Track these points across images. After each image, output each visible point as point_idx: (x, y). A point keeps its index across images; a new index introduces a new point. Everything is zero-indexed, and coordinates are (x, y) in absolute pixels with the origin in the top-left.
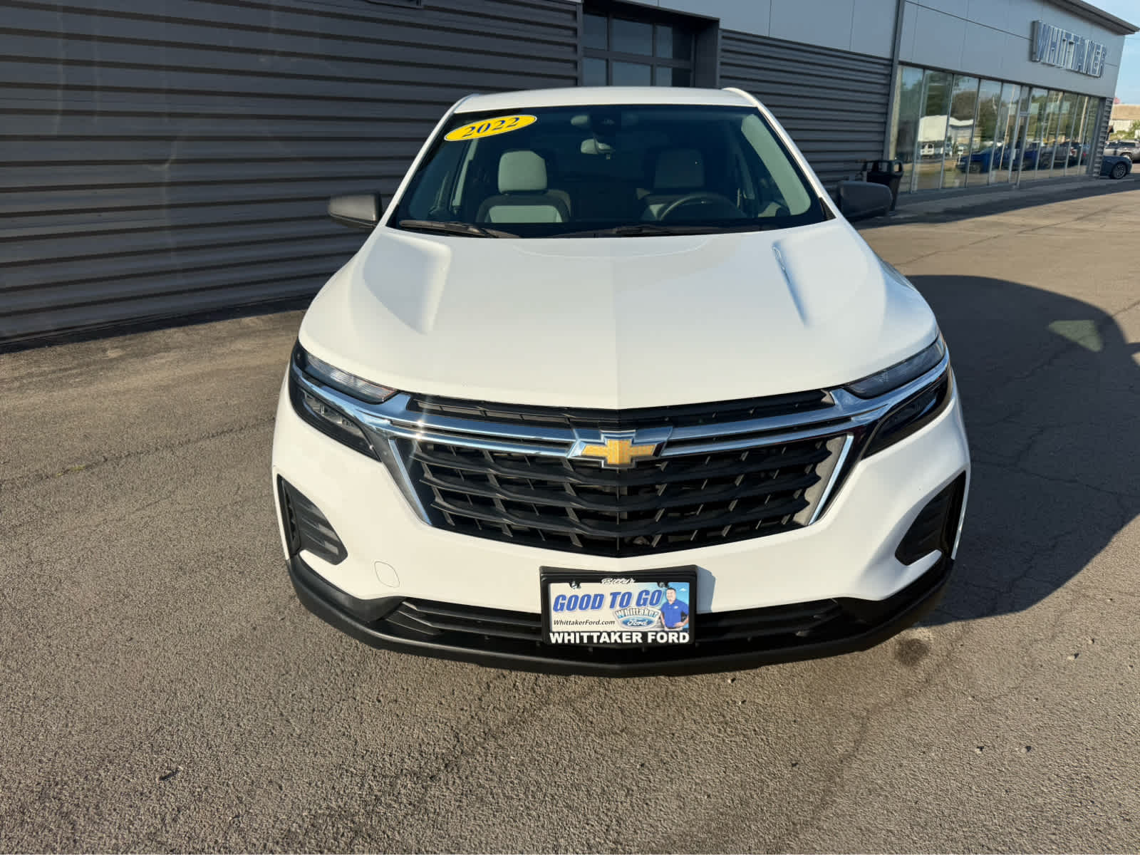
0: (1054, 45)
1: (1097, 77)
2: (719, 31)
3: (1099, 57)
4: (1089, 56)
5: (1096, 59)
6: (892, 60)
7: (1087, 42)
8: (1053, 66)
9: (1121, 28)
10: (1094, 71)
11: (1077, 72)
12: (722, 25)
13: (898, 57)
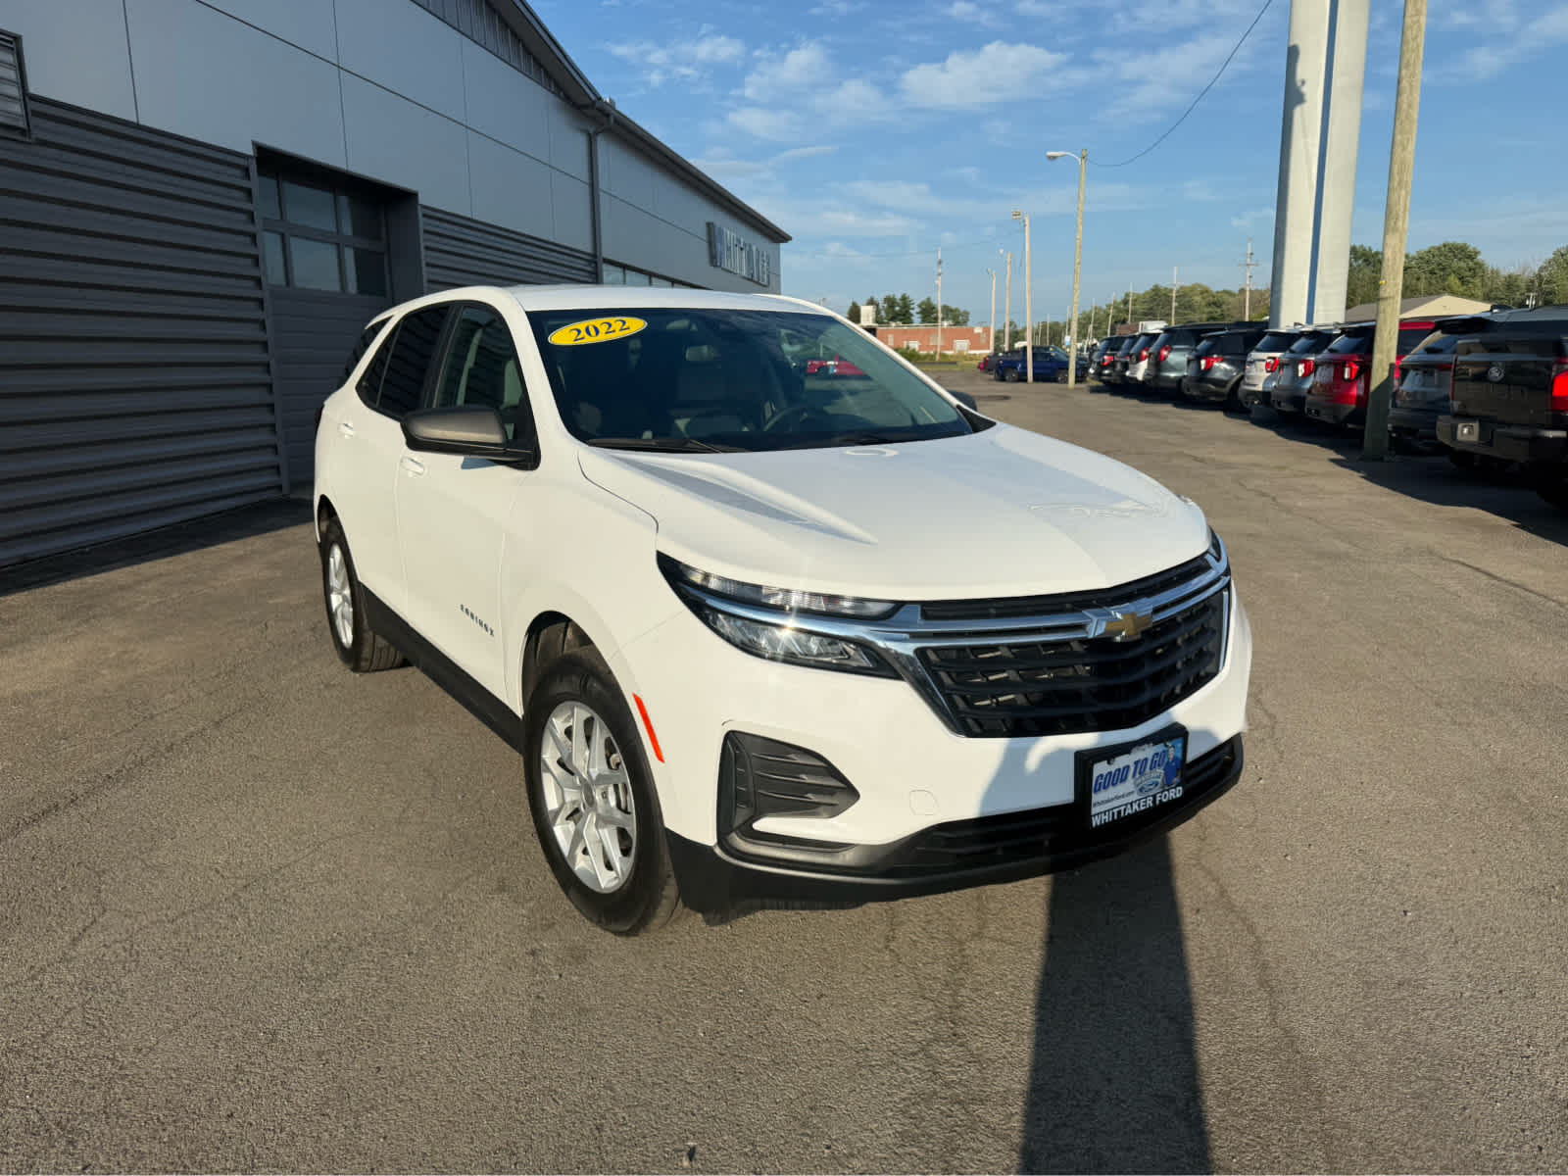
0: (729, 249)
1: (765, 286)
2: (419, 207)
3: (765, 264)
4: (758, 260)
5: (763, 266)
6: (595, 256)
7: (754, 248)
8: (731, 272)
9: (778, 237)
10: (763, 280)
11: (748, 279)
12: (422, 200)
13: (601, 254)
